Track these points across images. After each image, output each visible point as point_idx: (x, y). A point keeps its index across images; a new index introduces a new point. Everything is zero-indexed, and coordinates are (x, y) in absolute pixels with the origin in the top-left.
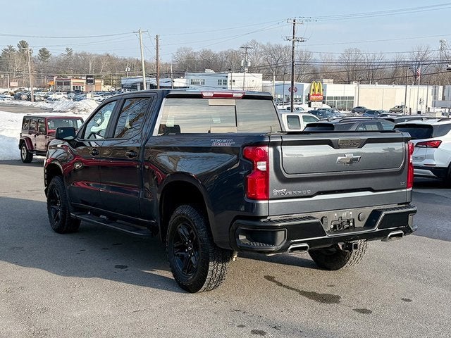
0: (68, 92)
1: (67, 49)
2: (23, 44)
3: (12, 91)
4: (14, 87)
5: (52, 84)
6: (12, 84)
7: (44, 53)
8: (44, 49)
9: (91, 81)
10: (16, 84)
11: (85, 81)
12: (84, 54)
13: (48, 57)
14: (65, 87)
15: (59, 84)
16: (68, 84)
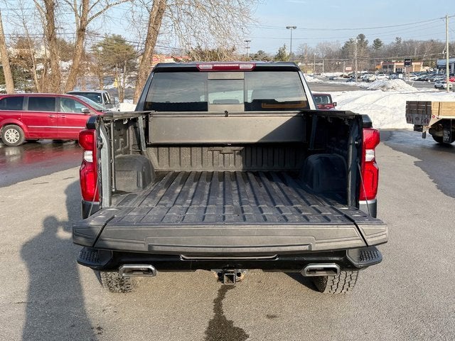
0: (391, 73)
1: (397, 38)
2: (362, 37)
3: (347, 75)
4: (348, 71)
5: (378, 67)
6: (347, 69)
7: (377, 43)
8: (377, 40)
9: (408, 64)
10: (350, 68)
11: (403, 64)
12: (411, 42)
13: (380, 46)
14: (389, 70)
15: (385, 67)
16: (391, 67)
